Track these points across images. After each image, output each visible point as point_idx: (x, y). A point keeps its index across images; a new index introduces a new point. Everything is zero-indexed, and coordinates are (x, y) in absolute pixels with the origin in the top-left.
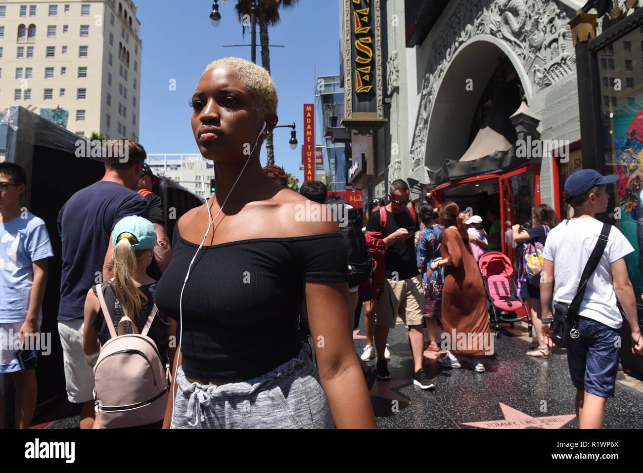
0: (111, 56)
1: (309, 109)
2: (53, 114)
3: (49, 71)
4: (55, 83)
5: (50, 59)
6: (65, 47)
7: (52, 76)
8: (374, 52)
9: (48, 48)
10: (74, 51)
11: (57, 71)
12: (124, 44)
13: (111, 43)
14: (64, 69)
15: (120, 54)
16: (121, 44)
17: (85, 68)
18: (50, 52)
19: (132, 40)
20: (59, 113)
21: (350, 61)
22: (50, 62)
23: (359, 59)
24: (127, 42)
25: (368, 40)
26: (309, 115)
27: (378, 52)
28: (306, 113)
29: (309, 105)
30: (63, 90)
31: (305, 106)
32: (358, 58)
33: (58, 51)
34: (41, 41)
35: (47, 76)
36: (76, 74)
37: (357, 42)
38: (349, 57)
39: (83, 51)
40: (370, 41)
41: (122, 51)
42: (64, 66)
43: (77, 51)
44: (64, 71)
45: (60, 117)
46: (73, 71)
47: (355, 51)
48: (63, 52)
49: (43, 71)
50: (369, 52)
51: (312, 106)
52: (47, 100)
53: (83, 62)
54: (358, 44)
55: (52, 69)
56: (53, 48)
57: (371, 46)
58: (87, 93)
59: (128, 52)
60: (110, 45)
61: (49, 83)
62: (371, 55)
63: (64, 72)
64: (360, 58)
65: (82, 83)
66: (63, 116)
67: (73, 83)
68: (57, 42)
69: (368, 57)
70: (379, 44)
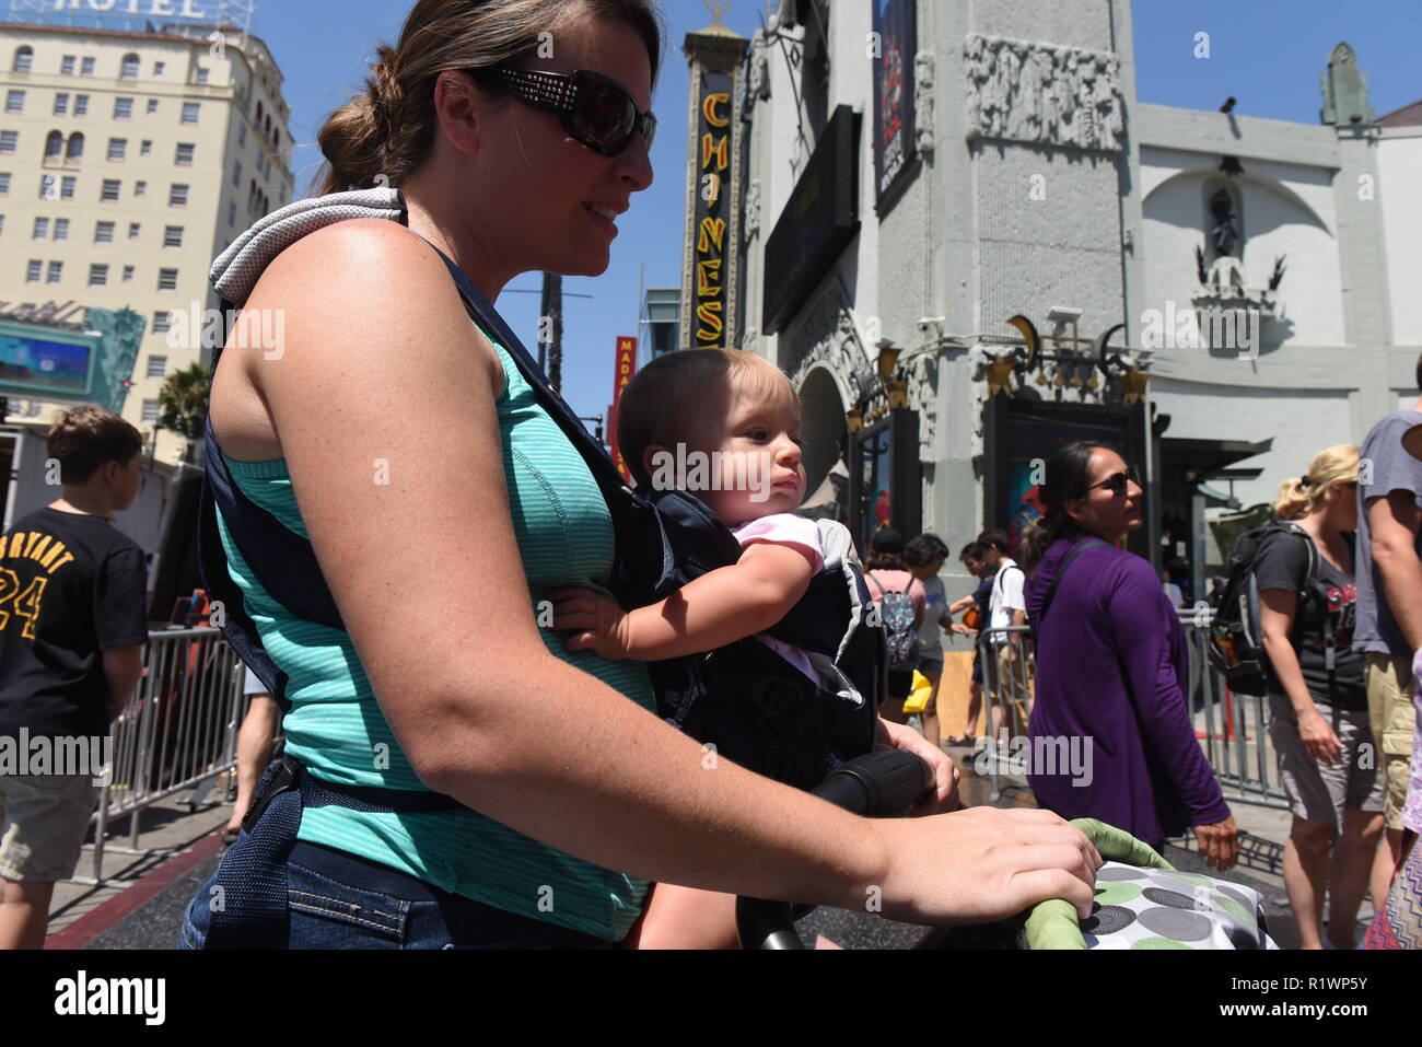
0: (233, 207)
1: (627, 346)
2: (114, 321)
3: (104, 229)
4: (114, 254)
5: (109, 204)
6: (141, 184)
7: (109, 238)
8: (724, 324)
9: (107, 182)
10: (159, 192)
11: (121, 231)
12: (260, 183)
13: (236, 181)
14: (135, 227)
15: (250, 201)
16: (254, 183)
17: (180, 229)
18: (110, 190)
19: (276, 175)
20: (128, 320)
21: (688, 336)
22: (107, 212)
23: (702, 334)
24: (267, 178)
25: (716, 306)
26: (626, 358)
27: (730, 325)
28: (620, 353)
29: (627, 339)
30: (129, 269)
31: (620, 340)
32: (700, 332)
33: (126, 190)
34: (92, 166)
35: (98, 238)
36: (161, 239)
37: (700, 308)
38: (688, 329)
39: (178, 194)
40: (719, 308)
41: (255, 197)
42: (136, 221)
43: (165, 193)
44: (134, 231)
45: (129, 328)
46: (153, 233)
47: (697, 320)
48: (137, 193)
49: (92, 227)
50: (717, 324)
51: (633, 341)
52: (96, 287)
53: (176, 216)
54: (701, 311)
55: (110, 225)
56: (117, 183)
57: (721, 315)
58: (180, 279)
59: (266, 199)
60: (233, 186)
61: (101, 253)
62: (719, 328)
63: (136, 234)
64: (705, 332)
65: (171, 256)
66: (134, 327)
67: (150, 255)
68: (127, 170)
69: (715, 331)
70: (733, 312)
